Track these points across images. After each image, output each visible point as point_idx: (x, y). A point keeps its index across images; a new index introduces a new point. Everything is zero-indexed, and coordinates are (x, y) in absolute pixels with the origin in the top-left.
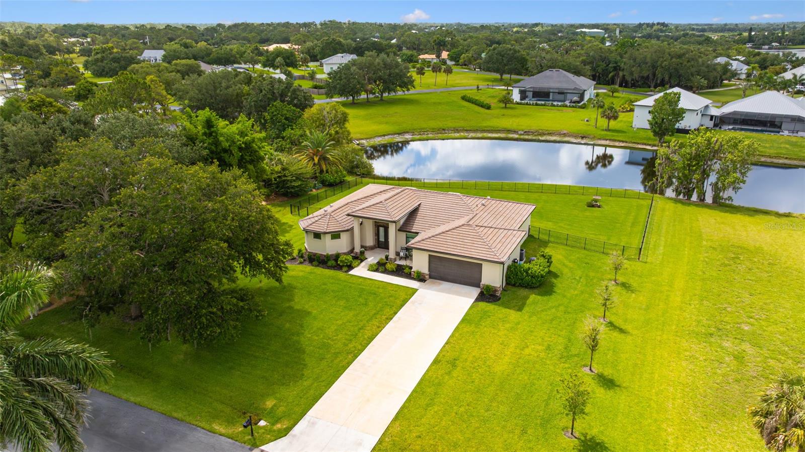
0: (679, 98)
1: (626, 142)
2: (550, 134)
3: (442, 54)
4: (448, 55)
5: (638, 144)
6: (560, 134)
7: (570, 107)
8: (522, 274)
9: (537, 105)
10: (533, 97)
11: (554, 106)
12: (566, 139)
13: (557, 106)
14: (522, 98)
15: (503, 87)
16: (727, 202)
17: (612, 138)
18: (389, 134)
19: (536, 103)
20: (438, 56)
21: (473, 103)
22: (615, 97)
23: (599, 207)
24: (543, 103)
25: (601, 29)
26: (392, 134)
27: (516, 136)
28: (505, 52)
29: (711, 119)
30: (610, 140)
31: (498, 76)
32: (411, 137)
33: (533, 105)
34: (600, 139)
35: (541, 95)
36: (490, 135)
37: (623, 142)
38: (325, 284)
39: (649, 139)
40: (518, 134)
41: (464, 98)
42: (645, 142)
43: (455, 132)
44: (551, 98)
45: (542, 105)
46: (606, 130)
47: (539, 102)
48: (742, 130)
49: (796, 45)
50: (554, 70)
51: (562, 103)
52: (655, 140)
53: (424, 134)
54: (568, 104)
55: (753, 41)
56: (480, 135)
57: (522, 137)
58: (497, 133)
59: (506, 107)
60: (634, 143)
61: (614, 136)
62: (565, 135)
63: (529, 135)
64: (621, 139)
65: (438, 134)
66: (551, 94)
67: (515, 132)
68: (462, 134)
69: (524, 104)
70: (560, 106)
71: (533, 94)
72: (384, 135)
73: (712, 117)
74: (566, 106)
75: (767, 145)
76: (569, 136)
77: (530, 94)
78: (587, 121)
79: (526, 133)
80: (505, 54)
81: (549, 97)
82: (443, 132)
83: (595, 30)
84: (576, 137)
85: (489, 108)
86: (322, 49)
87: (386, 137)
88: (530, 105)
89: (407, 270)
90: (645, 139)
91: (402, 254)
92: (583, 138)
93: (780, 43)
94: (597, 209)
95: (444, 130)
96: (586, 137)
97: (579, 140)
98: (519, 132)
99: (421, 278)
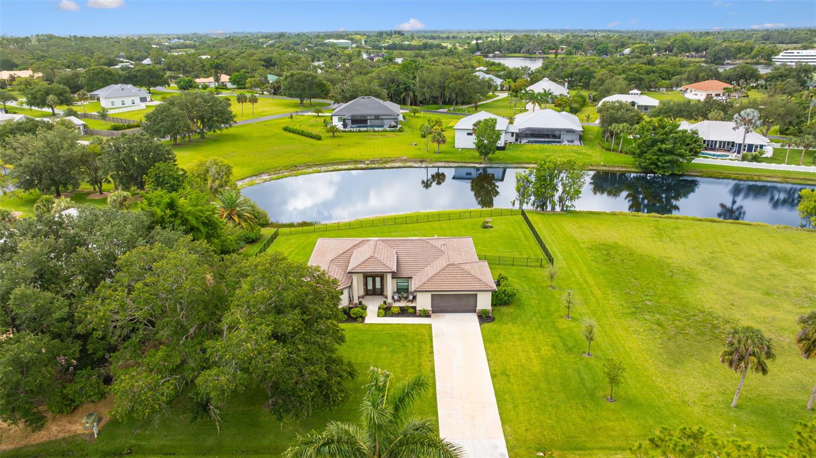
0: (496, 122)
1: (458, 162)
2: (393, 161)
3: (221, 78)
4: (230, 79)
5: (468, 163)
6: (402, 161)
7: (390, 131)
8: (502, 296)
9: (360, 131)
10: (352, 124)
11: (376, 131)
12: (408, 164)
13: (379, 131)
14: (345, 126)
15: (314, 114)
16: (571, 209)
17: (446, 160)
18: (247, 177)
19: (359, 130)
20: (217, 80)
21: (299, 134)
22: (417, 117)
23: (491, 227)
24: (365, 129)
25: (347, 40)
26: (250, 177)
27: (364, 166)
28: (304, 78)
29: (512, 136)
30: (445, 162)
31: (298, 101)
32: (268, 177)
33: (356, 132)
34: (436, 162)
35: (359, 121)
36: (340, 167)
37: (456, 162)
38: (355, 337)
39: (475, 158)
40: (365, 164)
41: (286, 129)
42: (473, 161)
43: (307, 168)
44: (369, 124)
45: (365, 131)
46: (437, 153)
47: (362, 129)
48: (536, 142)
49: (511, 53)
50: (366, 97)
51: (383, 129)
52: (481, 158)
53: (279, 173)
54: (388, 129)
55: (481, 50)
56: (332, 168)
57: (370, 166)
58: (345, 164)
59: (334, 136)
60: (465, 162)
61: (446, 158)
62: (406, 161)
63: (375, 164)
64: (453, 160)
65: (292, 171)
66: (369, 121)
67: (362, 162)
68: (314, 169)
69: (348, 132)
70: (381, 132)
71: (352, 121)
72: (243, 179)
73: (512, 134)
74: (387, 131)
75: (561, 155)
76: (410, 161)
77: (349, 122)
78: (416, 145)
79: (372, 162)
80: (304, 80)
81: (367, 123)
82: (296, 169)
83: (342, 41)
84: (415, 162)
85: (319, 138)
86: (89, 80)
87: (245, 180)
88: (354, 132)
89: (411, 310)
90: (472, 158)
91: (396, 297)
92: (421, 162)
93: (500, 52)
94: (490, 229)
95: (296, 166)
96: (424, 161)
97: (419, 165)
98: (366, 162)
99: (426, 314)
